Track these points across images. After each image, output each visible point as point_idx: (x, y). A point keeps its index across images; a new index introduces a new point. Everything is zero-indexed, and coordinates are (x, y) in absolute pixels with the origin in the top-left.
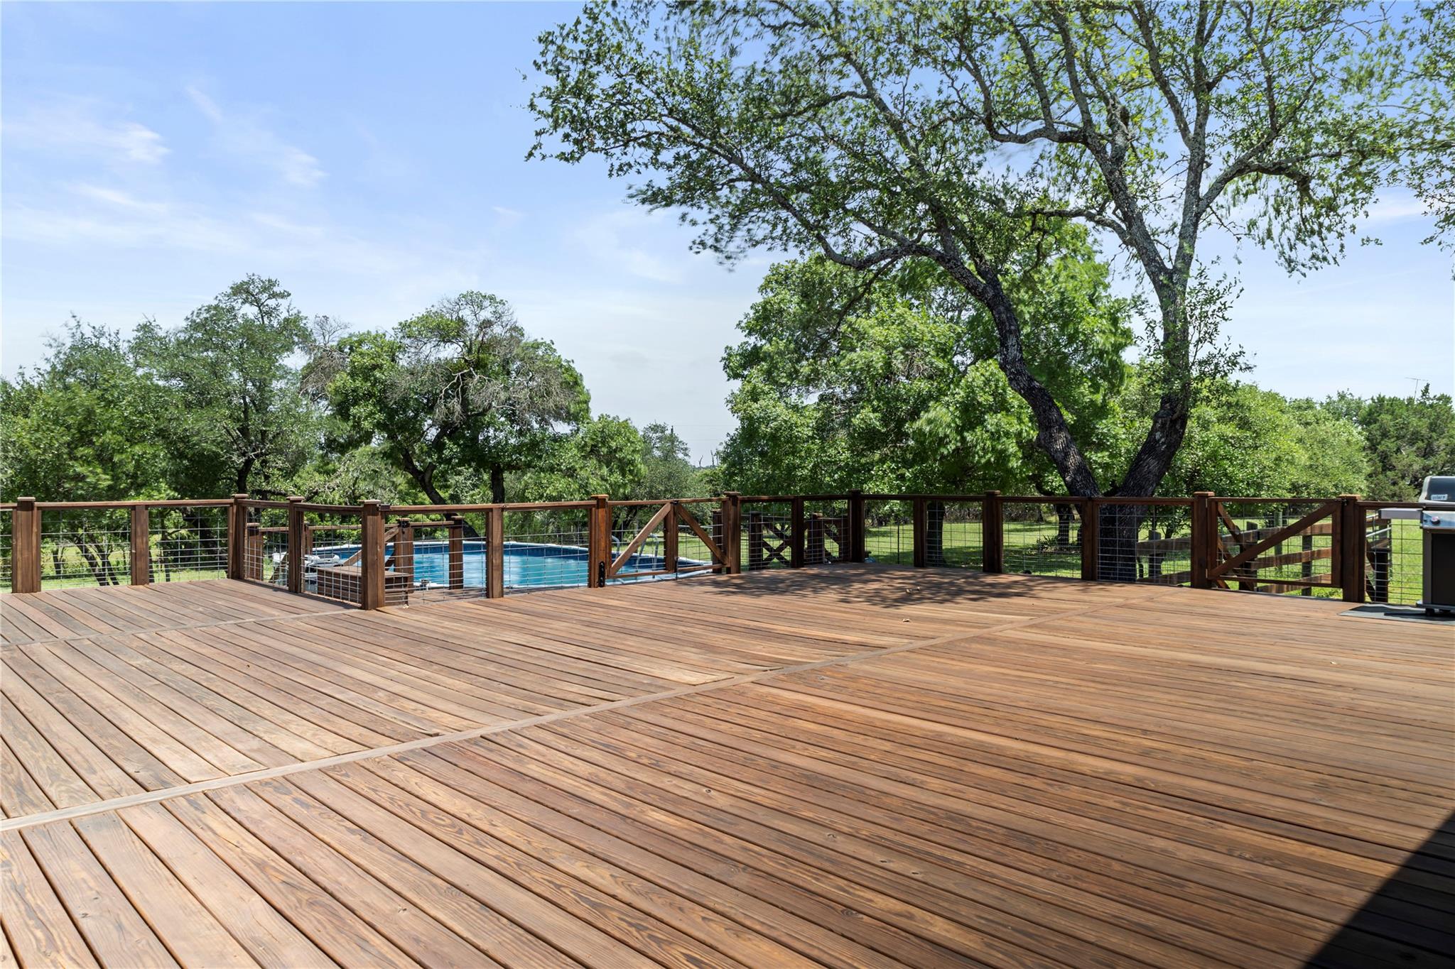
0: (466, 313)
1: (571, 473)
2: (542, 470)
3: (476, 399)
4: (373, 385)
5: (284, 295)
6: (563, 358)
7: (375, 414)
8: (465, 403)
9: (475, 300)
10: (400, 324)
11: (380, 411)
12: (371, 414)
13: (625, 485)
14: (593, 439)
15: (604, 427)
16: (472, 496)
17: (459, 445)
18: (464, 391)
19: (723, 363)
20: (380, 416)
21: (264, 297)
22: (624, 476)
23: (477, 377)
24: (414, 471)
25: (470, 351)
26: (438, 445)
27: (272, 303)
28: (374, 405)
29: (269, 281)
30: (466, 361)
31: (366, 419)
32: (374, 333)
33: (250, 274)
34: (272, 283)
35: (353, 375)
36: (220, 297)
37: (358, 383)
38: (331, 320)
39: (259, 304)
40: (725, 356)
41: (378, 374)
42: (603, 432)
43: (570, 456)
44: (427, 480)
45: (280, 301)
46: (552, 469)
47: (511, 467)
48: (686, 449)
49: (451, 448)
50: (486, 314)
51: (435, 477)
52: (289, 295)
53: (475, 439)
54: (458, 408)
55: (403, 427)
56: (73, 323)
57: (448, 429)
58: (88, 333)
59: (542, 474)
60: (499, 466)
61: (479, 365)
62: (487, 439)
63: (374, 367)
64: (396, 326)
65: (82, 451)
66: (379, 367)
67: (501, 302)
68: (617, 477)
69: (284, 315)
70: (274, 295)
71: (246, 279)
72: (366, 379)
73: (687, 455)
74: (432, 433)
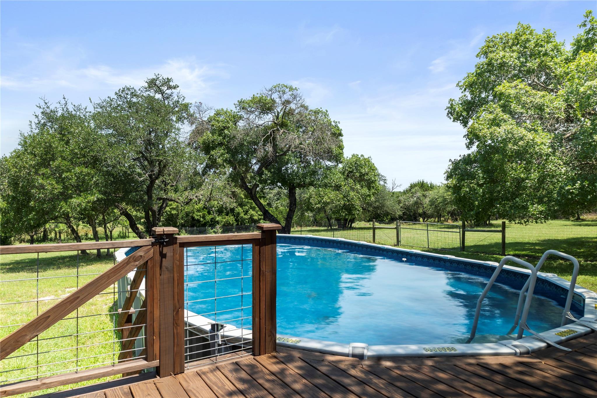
0: (275, 96)
1: (338, 188)
2: (320, 186)
3: (281, 144)
4: (224, 138)
5: (175, 88)
6: (332, 120)
7: (224, 154)
8: (275, 146)
9: (281, 89)
10: (238, 101)
11: (227, 153)
12: (222, 154)
13: (369, 196)
14: (350, 168)
15: (356, 160)
16: (277, 204)
17: (271, 173)
18: (274, 139)
19: (447, 110)
20: (227, 156)
21: (164, 88)
22: (369, 190)
23: (282, 131)
24: (246, 188)
25: (277, 118)
26: (260, 173)
27: (169, 92)
28: (224, 150)
29: (168, 79)
30: (275, 123)
31: (219, 158)
32: (225, 110)
33: (157, 74)
34: (169, 80)
35: (213, 133)
36: (142, 89)
37: (215, 137)
38: (203, 105)
39: (162, 93)
40: (449, 105)
41: (226, 131)
42: (356, 163)
43: (337, 178)
44: (253, 193)
45: (173, 90)
46: (326, 186)
47: (300, 186)
48: (385, 180)
49: (267, 174)
50: (286, 97)
51: (258, 192)
52: (178, 87)
53: (280, 169)
54: (271, 149)
55: (241, 162)
56: (63, 102)
57: (265, 163)
58: (71, 108)
59: (320, 189)
60: (293, 185)
61: (283, 125)
62: (287, 169)
63: (225, 128)
64: (237, 103)
65: (43, 170)
66: (228, 128)
67: (296, 89)
68: (365, 191)
69: (176, 98)
70: (170, 87)
71: (155, 77)
72: (220, 135)
73: (385, 183)
74: (256, 168)
